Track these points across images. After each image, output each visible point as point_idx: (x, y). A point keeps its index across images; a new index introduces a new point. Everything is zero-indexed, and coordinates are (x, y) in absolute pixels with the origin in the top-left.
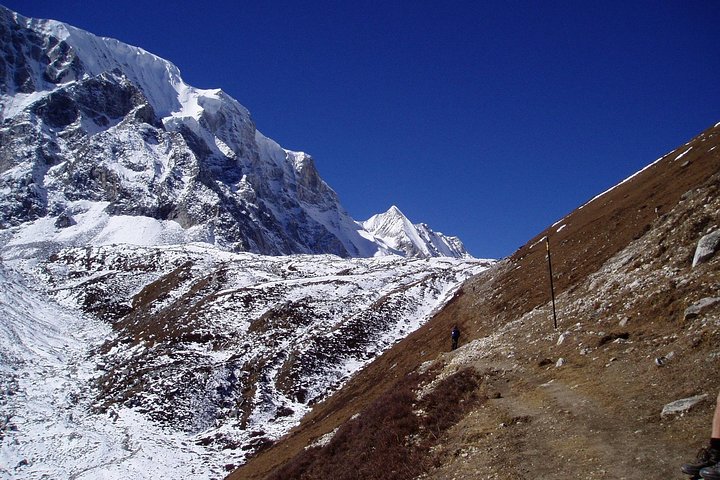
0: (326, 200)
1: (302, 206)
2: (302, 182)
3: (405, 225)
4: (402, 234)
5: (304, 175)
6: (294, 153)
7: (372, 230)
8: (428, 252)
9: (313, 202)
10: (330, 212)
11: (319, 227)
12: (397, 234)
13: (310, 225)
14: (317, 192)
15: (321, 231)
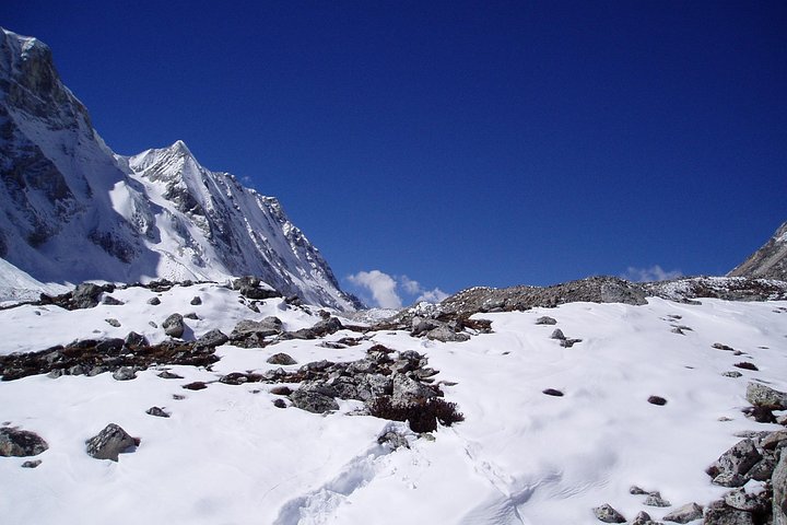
0: (62, 114)
1: (11, 113)
2: (23, 81)
3: (186, 166)
4: (178, 177)
5: (28, 71)
6: (20, 38)
7: (140, 170)
8: (212, 207)
9: (40, 112)
10: (65, 133)
11: (30, 149)
12: (172, 178)
13: (16, 143)
14: (49, 100)
15: (32, 155)
